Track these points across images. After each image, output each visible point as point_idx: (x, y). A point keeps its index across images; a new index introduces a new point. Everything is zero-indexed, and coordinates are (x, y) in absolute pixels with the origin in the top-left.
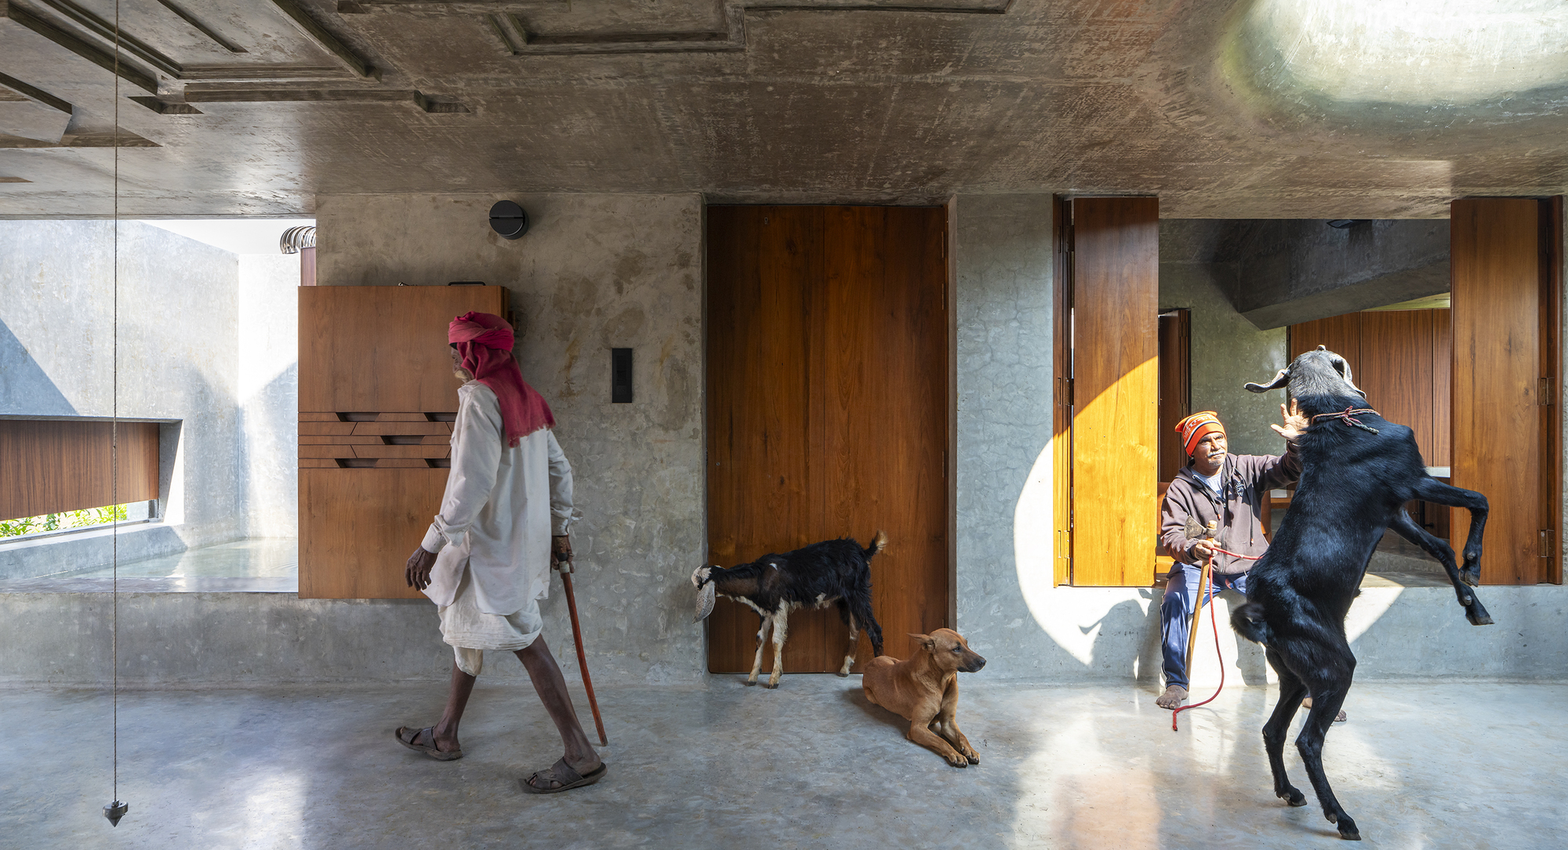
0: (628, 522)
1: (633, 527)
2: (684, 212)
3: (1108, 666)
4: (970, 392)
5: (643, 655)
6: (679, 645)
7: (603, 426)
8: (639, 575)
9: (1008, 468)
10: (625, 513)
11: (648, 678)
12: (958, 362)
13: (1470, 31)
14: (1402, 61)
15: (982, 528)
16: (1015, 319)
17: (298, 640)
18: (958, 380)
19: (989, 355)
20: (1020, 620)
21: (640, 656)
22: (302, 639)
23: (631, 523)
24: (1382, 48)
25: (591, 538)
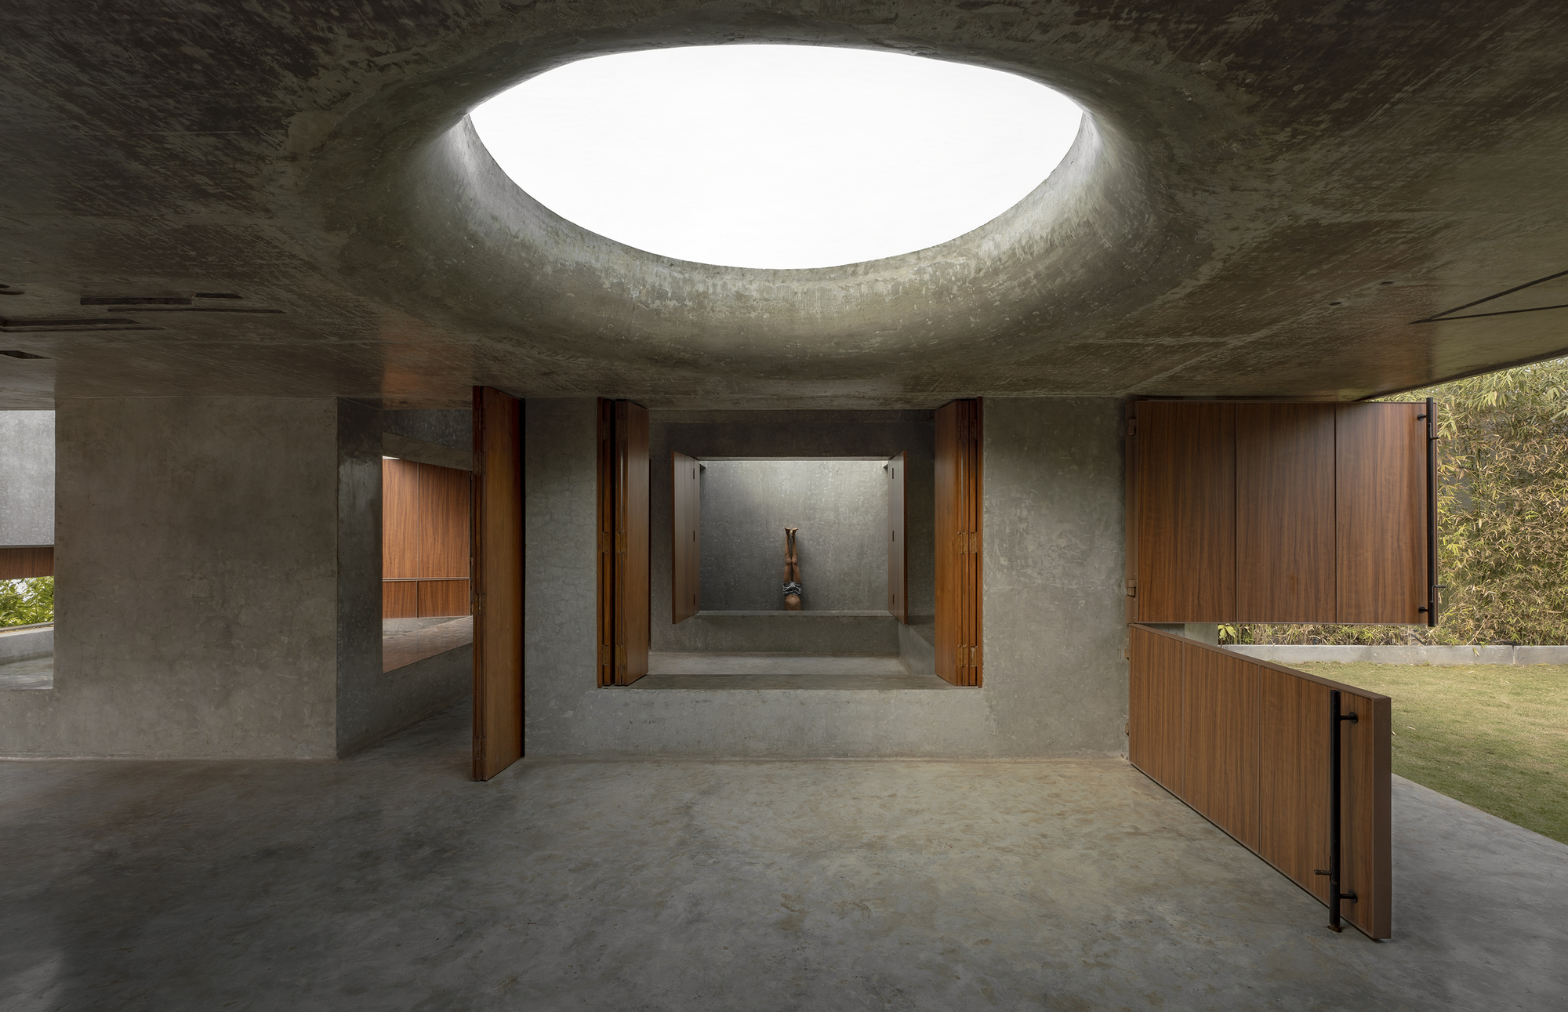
0: (283, 638)
1: (286, 642)
2: (325, 411)
3: (637, 746)
4: (535, 543)
5: (293, 736)
6: (319, 729)
7: (265, 568)
8: (290, 677)
9: (563, 599)
10: (281, 632)
11: (296, 753)
12: (526, 522)
13: (796, 293)
14: (747, 315)
15: (543, 644)
16: (568, 489)
17: (40, 724)
18: (526, 535)
19: (549, 516)
20: (572, 712)
21: (291, 737)
22: (42, 723)
23: (285, 639)
24: (727, 307)
25: (255, 650)
